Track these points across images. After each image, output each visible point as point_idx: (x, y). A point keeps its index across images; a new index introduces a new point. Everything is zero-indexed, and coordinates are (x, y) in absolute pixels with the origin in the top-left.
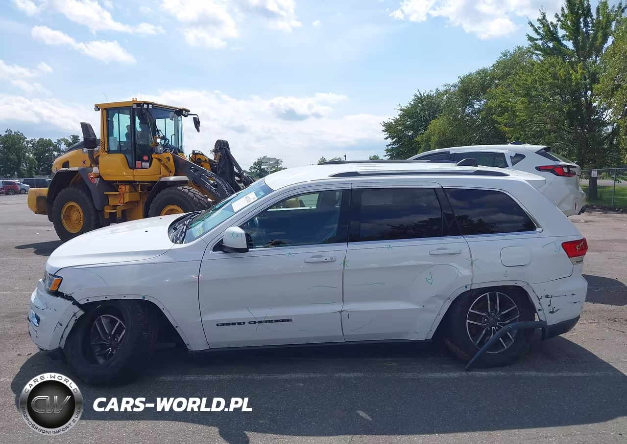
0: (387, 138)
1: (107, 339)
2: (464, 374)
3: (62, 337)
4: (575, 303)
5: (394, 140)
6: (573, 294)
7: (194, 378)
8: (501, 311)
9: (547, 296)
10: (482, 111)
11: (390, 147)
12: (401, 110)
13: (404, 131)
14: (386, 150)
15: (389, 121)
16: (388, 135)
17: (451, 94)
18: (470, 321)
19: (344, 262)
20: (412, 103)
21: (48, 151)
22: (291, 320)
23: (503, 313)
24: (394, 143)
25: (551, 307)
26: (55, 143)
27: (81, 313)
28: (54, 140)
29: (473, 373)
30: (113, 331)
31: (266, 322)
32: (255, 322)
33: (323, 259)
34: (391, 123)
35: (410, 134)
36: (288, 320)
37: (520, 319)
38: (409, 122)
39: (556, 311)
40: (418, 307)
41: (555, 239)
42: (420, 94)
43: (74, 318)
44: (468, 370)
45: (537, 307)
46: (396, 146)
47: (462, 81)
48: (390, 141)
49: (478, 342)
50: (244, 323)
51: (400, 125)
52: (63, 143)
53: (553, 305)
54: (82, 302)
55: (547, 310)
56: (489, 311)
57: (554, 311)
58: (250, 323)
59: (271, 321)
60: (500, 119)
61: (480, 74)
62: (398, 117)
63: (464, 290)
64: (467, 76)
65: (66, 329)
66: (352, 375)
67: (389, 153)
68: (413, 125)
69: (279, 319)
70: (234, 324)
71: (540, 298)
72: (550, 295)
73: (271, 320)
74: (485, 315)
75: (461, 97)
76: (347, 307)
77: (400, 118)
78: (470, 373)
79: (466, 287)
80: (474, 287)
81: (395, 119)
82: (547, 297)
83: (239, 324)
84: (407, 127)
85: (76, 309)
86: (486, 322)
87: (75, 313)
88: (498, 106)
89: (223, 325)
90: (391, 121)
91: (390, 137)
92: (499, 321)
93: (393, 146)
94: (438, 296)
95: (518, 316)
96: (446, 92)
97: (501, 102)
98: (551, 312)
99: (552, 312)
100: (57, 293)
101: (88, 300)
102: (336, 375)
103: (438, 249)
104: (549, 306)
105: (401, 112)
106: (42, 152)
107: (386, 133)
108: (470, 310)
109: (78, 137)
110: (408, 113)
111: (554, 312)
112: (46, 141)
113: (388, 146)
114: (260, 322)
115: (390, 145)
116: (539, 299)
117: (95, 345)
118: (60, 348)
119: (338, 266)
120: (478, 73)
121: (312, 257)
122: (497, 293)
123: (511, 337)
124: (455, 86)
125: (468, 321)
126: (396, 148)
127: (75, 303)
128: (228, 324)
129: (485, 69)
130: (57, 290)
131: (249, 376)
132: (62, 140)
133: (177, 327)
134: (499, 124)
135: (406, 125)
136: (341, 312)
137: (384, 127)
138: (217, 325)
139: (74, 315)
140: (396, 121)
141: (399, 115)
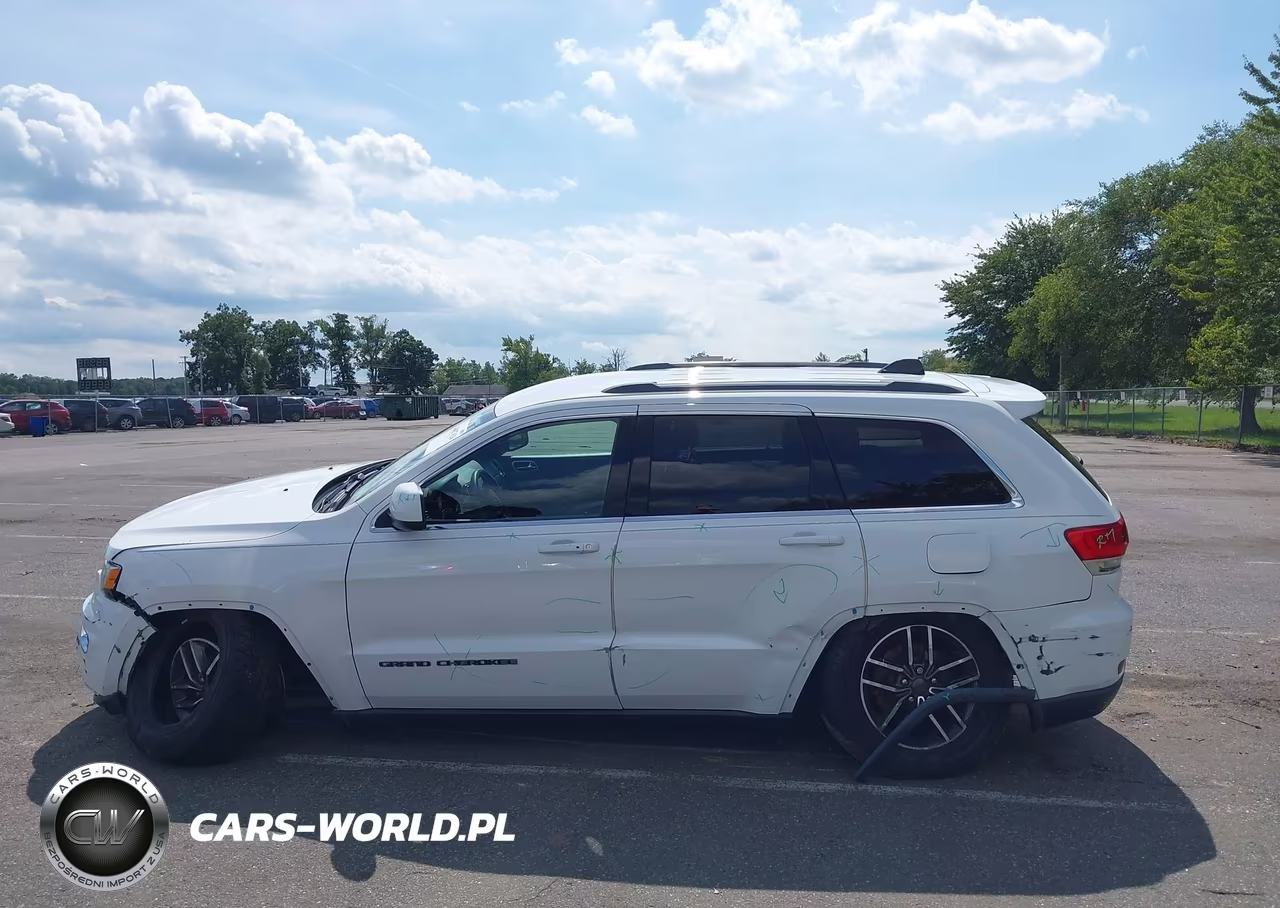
0: (950, 315)
1: (197, 681)
2: (850, 787)
3: (121, 673)
4: (1100, 655)
5: (967, 318)
6: (1093, 637)
7: (340, 760)
8: (937, 664)
9: (1033, 639)
10: (1154, 256)
11: (956, 334)
12: (980, 256)
13: (987, 299)
14: (948, 340)
15: (955, 279)
16: (951, 309)
17: (1083, 221)
18: (867, 682)
19: (614, 553)
20: (1004, 242)
21: (291, 344)
22: (514, 662)
23: (941, 669)
24: (965, 325)
25: (1043, 661)
26: (304, 328)
27: (151, 631)
28: (303, 324)
29: (869, 787)
30: (210, 669)
31: (468, 663)
32: (448, 663)
33: (572, 547)
34: (960, 283)
35: (1000, 306)
36: (509, 662)
37: (981, 683)
38: (998, 280)
39: (1057, 670)
40: (761, 648)
41: (1051, 521)
42: (1021, 222)
43: (140, 640)
44: (861, 780)
45: (1014, 659)
46: (970, 331)
47: (1110, 192)
48: (957, 320)
49: (885, 724)
50: (429, 664)
51: (979, 288)
52: (319, 328)
53: (1048, 658)
54: (150, 612)
55: (1034, 667)
56: (911, 663)
57: (1052, 669)
58: (439, 663)
59: (478, 663)
60: (1182, 273)
61: (1150, 175)
62: (974, 271)
63: (853, 617)
64: (1123, 181)
65: (128, 659)
66: (626, 775)
67: (954, 346)
68: (1007, 287)
69: (492, 659)
70: (410, 664)
71: (1017, 641)
72: (1039, 635)
73: (477, 659)
74: (901, 670)
75: (1106, 227)
76: (621, 641)
77: (979, 272)
78: (862, 787)
79: (854, 611)
80: (872, 612)
81: (968, 274)
82: (1034, 641)
83: (420, 664)
84: (994, 292)
85: (142, 623)
86: (905, 686)
87: (141, 632)
88: (1176, 246)
89: (391, 664)
90: (960, 279)
91: (956, 312)
92: (934, 685)
93: (964, 332)
94: (799, 627)
95: (976, 678)
96: (1072, 217)
97: (1182, 236)
98: (1043, 672)
99: (1047, 672)
100: (115, 595)
101: (160, 608)
102: (598, 773)
103: (797, 535)
104: (1039, 658)
105: (980, 260)
106: (280, 346)
107: (949, 303)
108: (869, 659)
109: (346, 317)
110: (994, 264)
111: (1052, 672)
112: (289, 325)
113: (953, 330)
114: (458, 663)
115: (958, 329)
116: (1016, 644)
117: (177, 689)
118: (119, 693)
119: (602, 561)
120: (1147, 174)
121: (553, 544)
122: (930, 628)
123: (959, 719)
124: (1091, 203)
125: (863, 681)
126: (970, 334)
127: (139, 612)
128: (400, 664)
129: (1163, 166)
130: (115, 588)
131: (438, 766)
132: (318, 322)
133: (309, 664)
134: (1180, 282)
135: (991, 286)
136: (610, 649)
137: (945, 292)
138: (381, 664)
139: (139, 635)
140: (971, 279)
141: (976, 267)
